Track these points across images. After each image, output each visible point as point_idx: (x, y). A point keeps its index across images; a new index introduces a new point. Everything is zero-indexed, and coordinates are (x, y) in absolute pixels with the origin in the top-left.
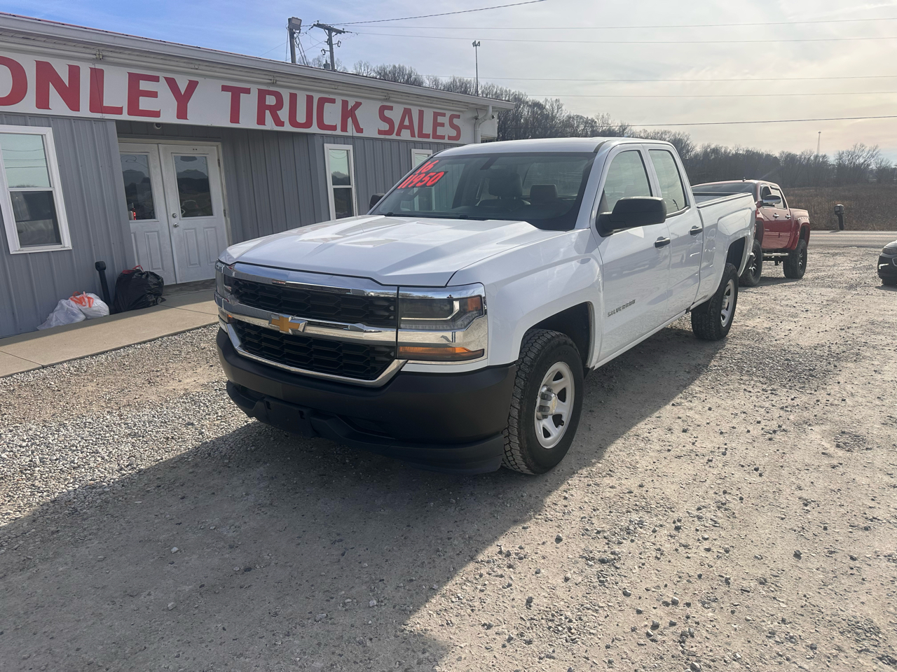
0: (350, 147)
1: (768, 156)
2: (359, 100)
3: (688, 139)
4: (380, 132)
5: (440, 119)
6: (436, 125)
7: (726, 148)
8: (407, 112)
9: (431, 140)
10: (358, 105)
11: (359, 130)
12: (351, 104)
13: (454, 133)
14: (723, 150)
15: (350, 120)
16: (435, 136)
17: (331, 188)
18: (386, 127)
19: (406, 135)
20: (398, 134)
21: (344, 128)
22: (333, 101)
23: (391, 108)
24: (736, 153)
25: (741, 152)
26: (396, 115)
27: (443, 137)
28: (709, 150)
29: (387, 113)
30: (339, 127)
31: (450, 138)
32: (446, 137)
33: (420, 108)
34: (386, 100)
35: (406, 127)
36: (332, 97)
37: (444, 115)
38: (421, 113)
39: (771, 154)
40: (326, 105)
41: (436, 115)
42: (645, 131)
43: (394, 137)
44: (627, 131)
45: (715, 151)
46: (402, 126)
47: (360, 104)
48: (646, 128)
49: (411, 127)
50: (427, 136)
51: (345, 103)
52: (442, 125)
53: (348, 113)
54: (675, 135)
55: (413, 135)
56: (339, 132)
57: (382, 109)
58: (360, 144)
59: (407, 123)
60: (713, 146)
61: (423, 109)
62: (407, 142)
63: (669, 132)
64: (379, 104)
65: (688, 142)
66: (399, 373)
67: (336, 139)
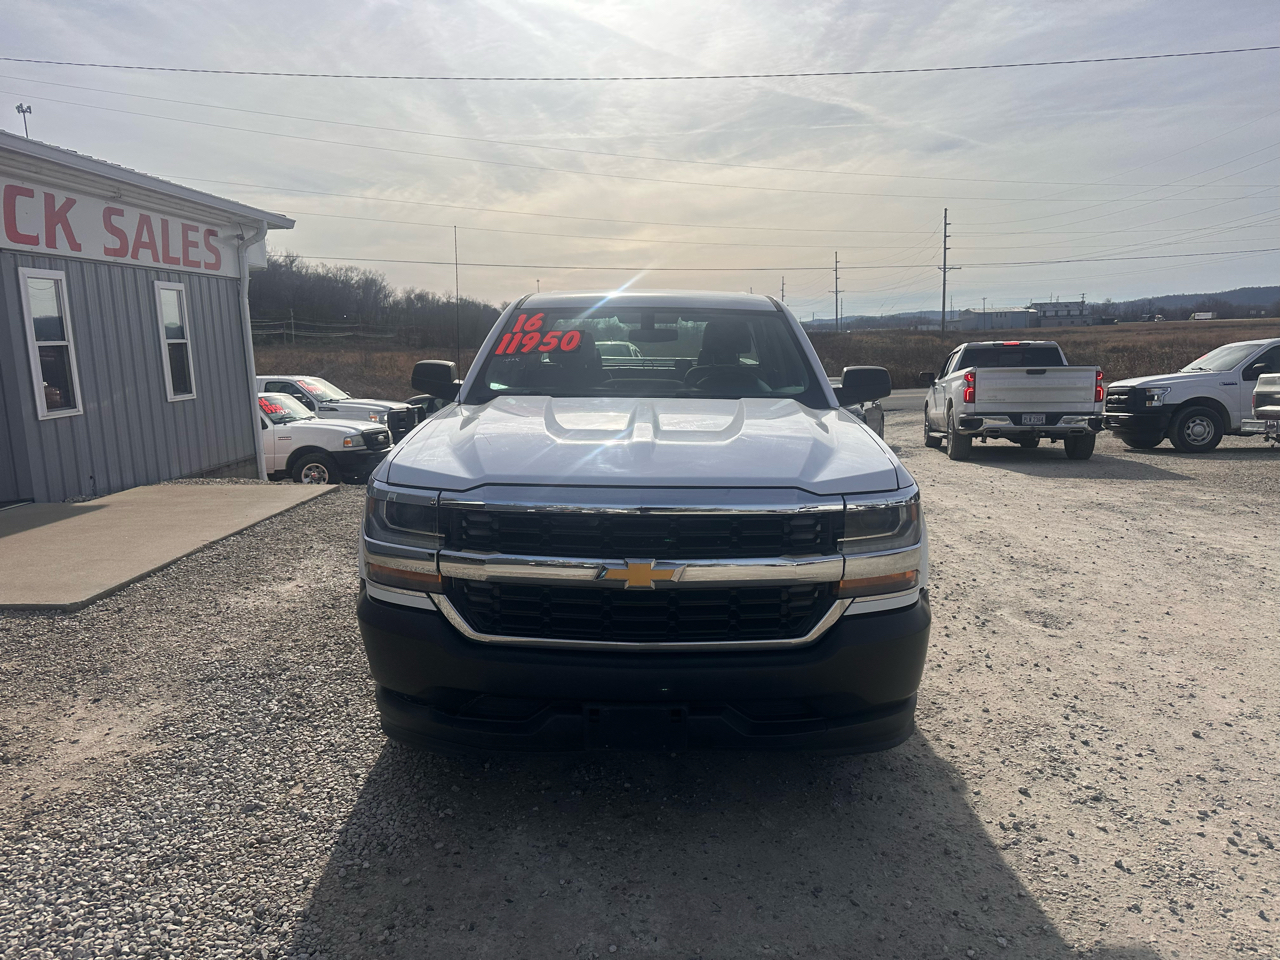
0: (61, 275)
1: (486, 307)
2: (73, 196)
3: (383, 280)
4: (108, 251)
5: (192, 236)
6: (187, 244)
7: (434, 294)
8: (145, 221)
9: (181, 267)
10: (70, 203)
11: (76, 246)
12: (60, 199)
13: (212, 259)
14: (430, 297)
15: (59, 228)
16: (187, 262)
17: (34, 346)
18: (114, 243)
19: (145, 258)
20: (135, 256)
21: (51, 242)
22: (30, 194)
23: (120, 213)
24: (448, 302)
25: (454, 300)
26: (128, 222)
27: (197, 264)
28: (413, 296)
29: (115, 220)
30: (43, 240)
31: (208, 266)
32: (202, 264)
33: (162, 216)
34: (113, 199)
35: (145, 246)
36: (27, 185)
37: (196, 229)
38: (165, 224)
39: (490, 304)
40: (20, 200)
41: (186, 229)
42: (324, 266)
43: (128, 260)
44: (296, 263)
45: (421, 297)
46: (139, 244)
47: (74, 202)
48: (325, 262)
49: (151, 245)
50: (176, 261)
51: (50, 199)
52: (195, 245)
53: (56, 217)
54: (364, 273)
55: (156, 259)
56: (42, 248)
57: (109, 213)
58: (77, 270)
59: (145, 238)
60: (417, 291)
61: (166, 217)
62: (147, 269)
63: (356, 269)
64: (103, 205)
65: (384, 283)
66: (843, 619)
67: (36, 260)
